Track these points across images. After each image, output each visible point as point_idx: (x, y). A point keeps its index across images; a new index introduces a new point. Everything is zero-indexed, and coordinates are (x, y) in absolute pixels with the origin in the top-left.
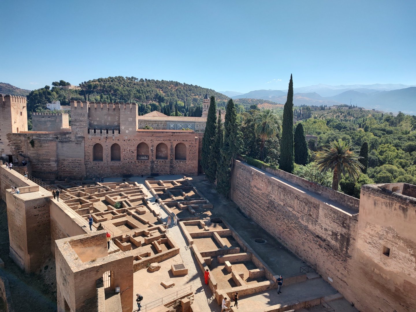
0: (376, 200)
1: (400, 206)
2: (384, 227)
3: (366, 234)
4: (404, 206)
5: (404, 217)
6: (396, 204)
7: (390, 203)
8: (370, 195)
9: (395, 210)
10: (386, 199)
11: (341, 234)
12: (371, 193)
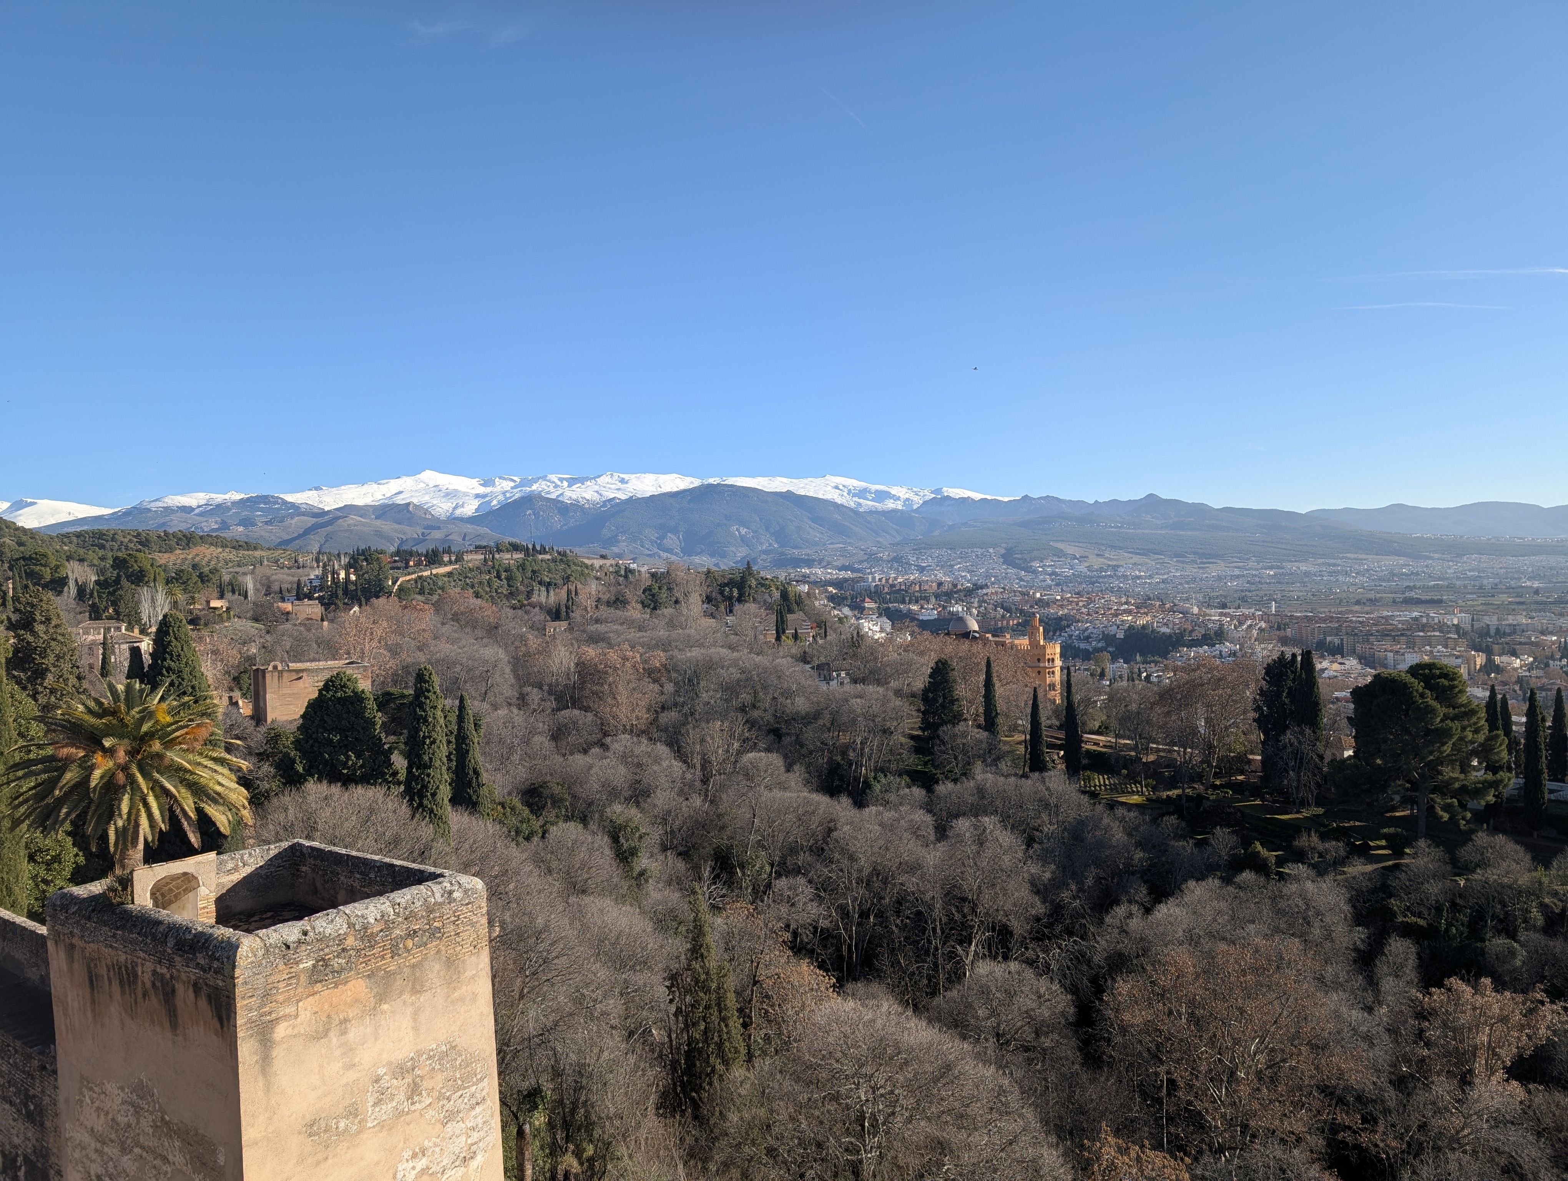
0: (92, 960)
1: (154, 972)
2: (126, 1090)
3: (87, 1138)
4: (165, 971)
5: (170, 1021)
6: (143, 965)
7: (130, 966)
8: (74, 941)
9: (144, 995)
10: (116, 949)
11: (26, 1159)
12: (75, 931)
